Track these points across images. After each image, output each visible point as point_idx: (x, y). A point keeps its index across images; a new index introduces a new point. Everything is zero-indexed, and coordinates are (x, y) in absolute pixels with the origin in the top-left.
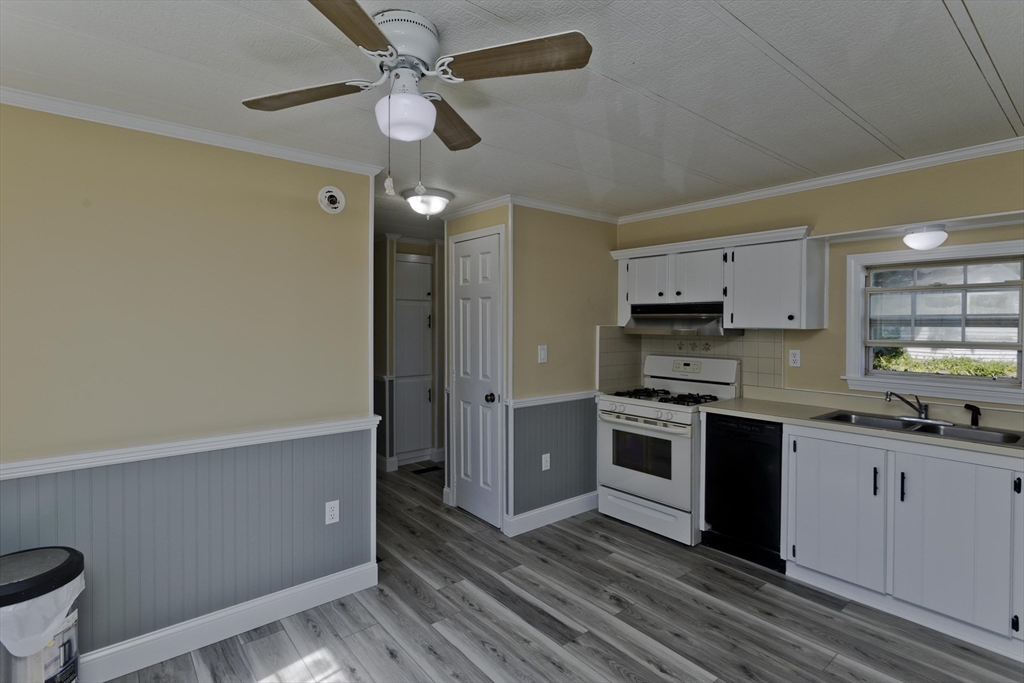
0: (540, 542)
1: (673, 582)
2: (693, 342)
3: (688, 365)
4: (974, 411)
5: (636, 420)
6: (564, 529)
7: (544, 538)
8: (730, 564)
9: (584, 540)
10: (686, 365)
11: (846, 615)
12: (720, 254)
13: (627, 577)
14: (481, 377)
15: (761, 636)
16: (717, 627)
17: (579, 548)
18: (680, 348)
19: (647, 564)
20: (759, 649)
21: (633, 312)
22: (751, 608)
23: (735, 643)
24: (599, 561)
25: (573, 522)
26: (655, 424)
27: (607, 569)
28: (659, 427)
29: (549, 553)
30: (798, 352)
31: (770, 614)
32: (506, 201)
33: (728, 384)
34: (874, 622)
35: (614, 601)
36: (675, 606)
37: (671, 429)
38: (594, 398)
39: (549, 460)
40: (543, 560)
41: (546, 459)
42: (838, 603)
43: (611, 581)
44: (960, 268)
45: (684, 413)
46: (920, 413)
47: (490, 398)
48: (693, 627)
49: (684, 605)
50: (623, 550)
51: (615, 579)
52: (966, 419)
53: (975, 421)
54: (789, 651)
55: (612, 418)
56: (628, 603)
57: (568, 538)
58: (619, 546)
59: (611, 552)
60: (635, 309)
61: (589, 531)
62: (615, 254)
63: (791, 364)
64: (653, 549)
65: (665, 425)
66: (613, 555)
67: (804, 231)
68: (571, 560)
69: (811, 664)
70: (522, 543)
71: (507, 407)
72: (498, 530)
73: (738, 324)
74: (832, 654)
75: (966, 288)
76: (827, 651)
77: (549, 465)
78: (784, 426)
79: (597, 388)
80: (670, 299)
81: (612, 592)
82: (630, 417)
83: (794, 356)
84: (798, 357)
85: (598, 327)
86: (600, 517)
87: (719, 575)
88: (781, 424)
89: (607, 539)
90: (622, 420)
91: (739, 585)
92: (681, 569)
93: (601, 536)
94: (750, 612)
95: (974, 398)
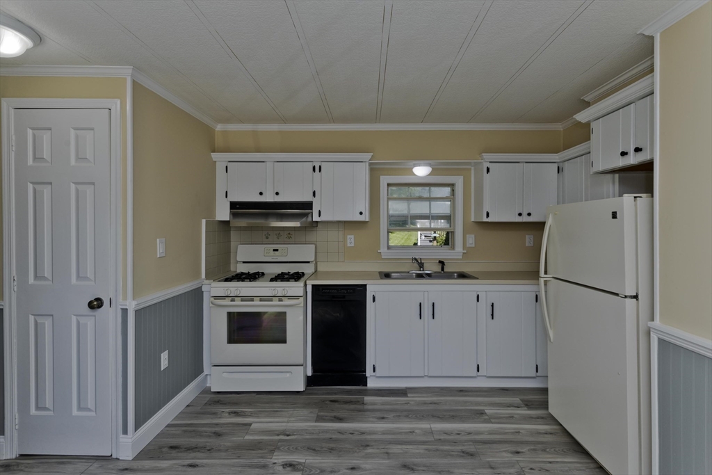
0: (172, 448)
1: (316, 426)
2: (278, 232)
3: (277, 250)
4: (442, 263)
5: (252, 300)
6: (189, 422)
7: (174, 442)
8: (335, 394)
9: (217, 424)
10: (274, 250)
11: (411, 398)
12: (310, 166)
13: (280, 441)
14: (74, 280)
15: (393, 437)
16: (368, 446)
17: (218, 435)
18: (267, 238)
19: (286, 420)
20: (399, 447)
21: (231, 209)
22: (371, 419)
23: (385, 451)
24: (247, 437)
25: (191, 410)
26: (271, 300)
27: (260, 442)
28: (276, 302)
29: (193, 455)
30: (352, 237)
31: (383, 418)
32: (125, 73)
33: (308, 262)
34: (423, 395)
35: (289, 469)
36: (332, 445)
37: (286, 302)
38: (201, 287)
39: (167, 357)
40: (191, 466)
41: (164, 357)
42: (402, 392)
43: (272, 451)
44: (428, 188)
45: (295, 288)
46: (421, 267)
47: (96, 304)
48: (356, 454)
49: (336, 440)
50: (258, 417)
51: (273, 448)
52: (438, 268)
53: (443, 269)
54: (411, 437)
55: (227, 302)
56: (300, 464)
57: (200, 429)
58: (251, 415)
59: (250, 425)
60: (234, 205)
61: (215, 414)
62: (215, 156)
63: (349, 245)
64: (279, 405)
65: (280, 300)
66: (254, 426)
67: (370, 157)
68: (219, 450)
69: (427, 439)
70: (151, 458)
71: (125, 311)
72: (108, 458)
73: (324, 218)
74: (428, 426)
75: (430, 199)
76: (425, 425)
77: (167, 362)
78: (368, 286)
79: (203, 276)
80: (269, 198)
81: (280, 461)
82: (244, 299)
83: (351, 240)
84: (353, 240)
85: (204, 221)
86: (213, 396)
87: (337, 405)
88: (366, 285)
89: (236, 414)
90: (238, 302)
91: (352, 407)
92: (311, 412)
93: (229, 413)
94: (373, 422)
95: (441, 257)
